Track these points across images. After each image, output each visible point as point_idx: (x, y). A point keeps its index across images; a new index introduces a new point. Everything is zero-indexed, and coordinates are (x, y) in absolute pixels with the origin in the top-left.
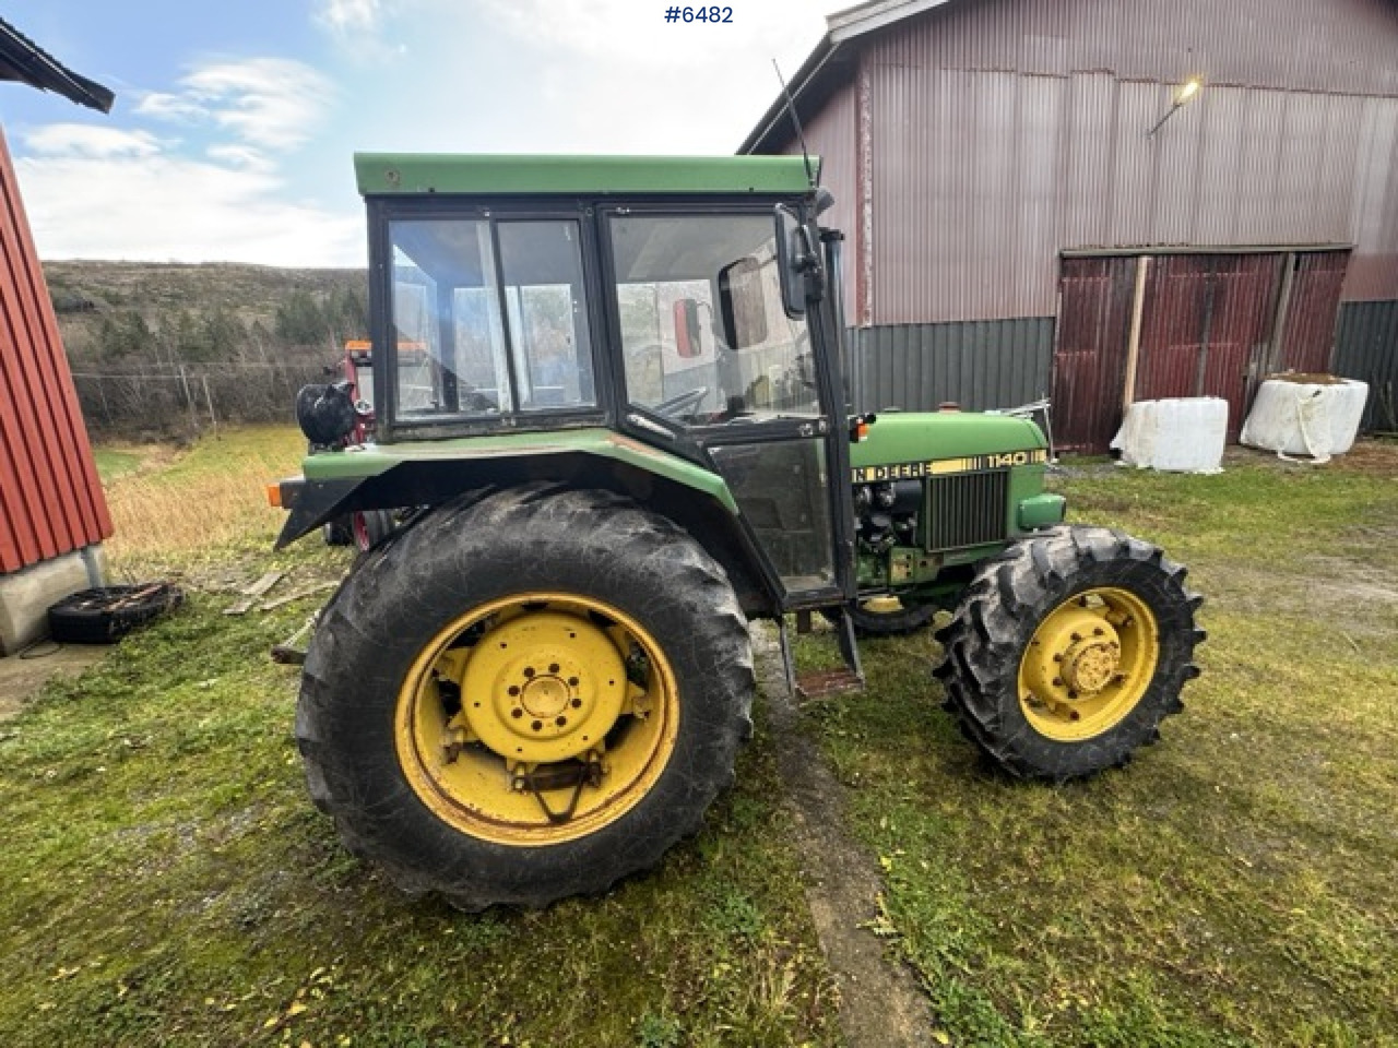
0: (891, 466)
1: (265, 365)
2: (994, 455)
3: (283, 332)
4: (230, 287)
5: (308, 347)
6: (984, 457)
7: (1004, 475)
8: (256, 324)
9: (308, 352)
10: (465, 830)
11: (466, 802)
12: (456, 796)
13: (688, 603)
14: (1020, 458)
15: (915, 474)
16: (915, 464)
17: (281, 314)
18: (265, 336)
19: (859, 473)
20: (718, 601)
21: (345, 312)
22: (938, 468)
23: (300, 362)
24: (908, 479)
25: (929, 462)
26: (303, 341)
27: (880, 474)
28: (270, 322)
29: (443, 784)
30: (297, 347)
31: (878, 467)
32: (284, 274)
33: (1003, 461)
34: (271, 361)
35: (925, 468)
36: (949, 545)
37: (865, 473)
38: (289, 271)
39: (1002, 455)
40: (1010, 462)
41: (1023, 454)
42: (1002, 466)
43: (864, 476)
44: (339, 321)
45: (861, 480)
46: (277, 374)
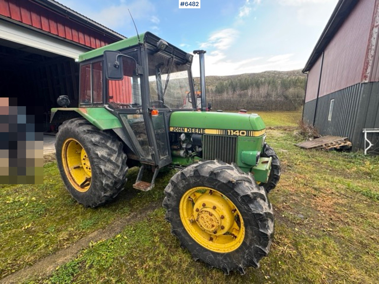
0: (192, 128)
1: (211, 98)
2: (230, 130)
3: (216, 91)
4: (209, 81)
5: (220, 94)
6: (226, 130)
7: (235, 139)
8: (211, 89)
9: (219, 96)
10: (70, 181)
11: (73, 176)
12: (72, 175)
13: (89, 148)
14: (243, 133)
15: (200, 132)
16: (199, 129)
17: (216, 87)
18: (212, 92)
19: (182, 129)
20: (97, 150)
21: (229, 86)
22: (207, 132)
23: (217, 98)
24: (197, 134)
25: (204, 129)
26: (219, 93)
27: (188, 130)
28: (214, 89)
29: (71, 172)
30: (218, 94)
31: (188, 128)
32: (220, 78)
33: (234, 133)
34: (212, 97)
35: (203, 131)
36: (209, 160)
37: (184, 129)
38: (222, 77)
39: (234, 131)
40: (238, 134)
41: (245, 132)
42: (234, 135)
43: (184, 131)
44: (228, 88)
45: (183, 131)
46: (212, 100)
